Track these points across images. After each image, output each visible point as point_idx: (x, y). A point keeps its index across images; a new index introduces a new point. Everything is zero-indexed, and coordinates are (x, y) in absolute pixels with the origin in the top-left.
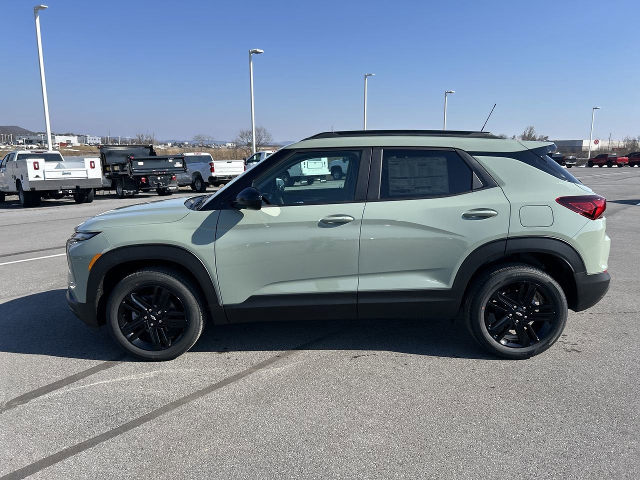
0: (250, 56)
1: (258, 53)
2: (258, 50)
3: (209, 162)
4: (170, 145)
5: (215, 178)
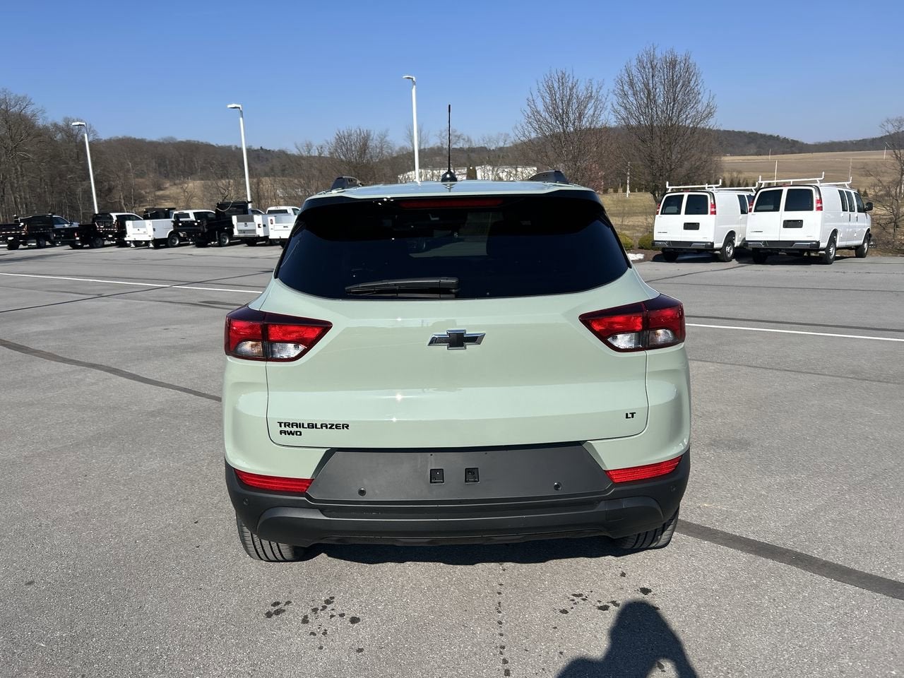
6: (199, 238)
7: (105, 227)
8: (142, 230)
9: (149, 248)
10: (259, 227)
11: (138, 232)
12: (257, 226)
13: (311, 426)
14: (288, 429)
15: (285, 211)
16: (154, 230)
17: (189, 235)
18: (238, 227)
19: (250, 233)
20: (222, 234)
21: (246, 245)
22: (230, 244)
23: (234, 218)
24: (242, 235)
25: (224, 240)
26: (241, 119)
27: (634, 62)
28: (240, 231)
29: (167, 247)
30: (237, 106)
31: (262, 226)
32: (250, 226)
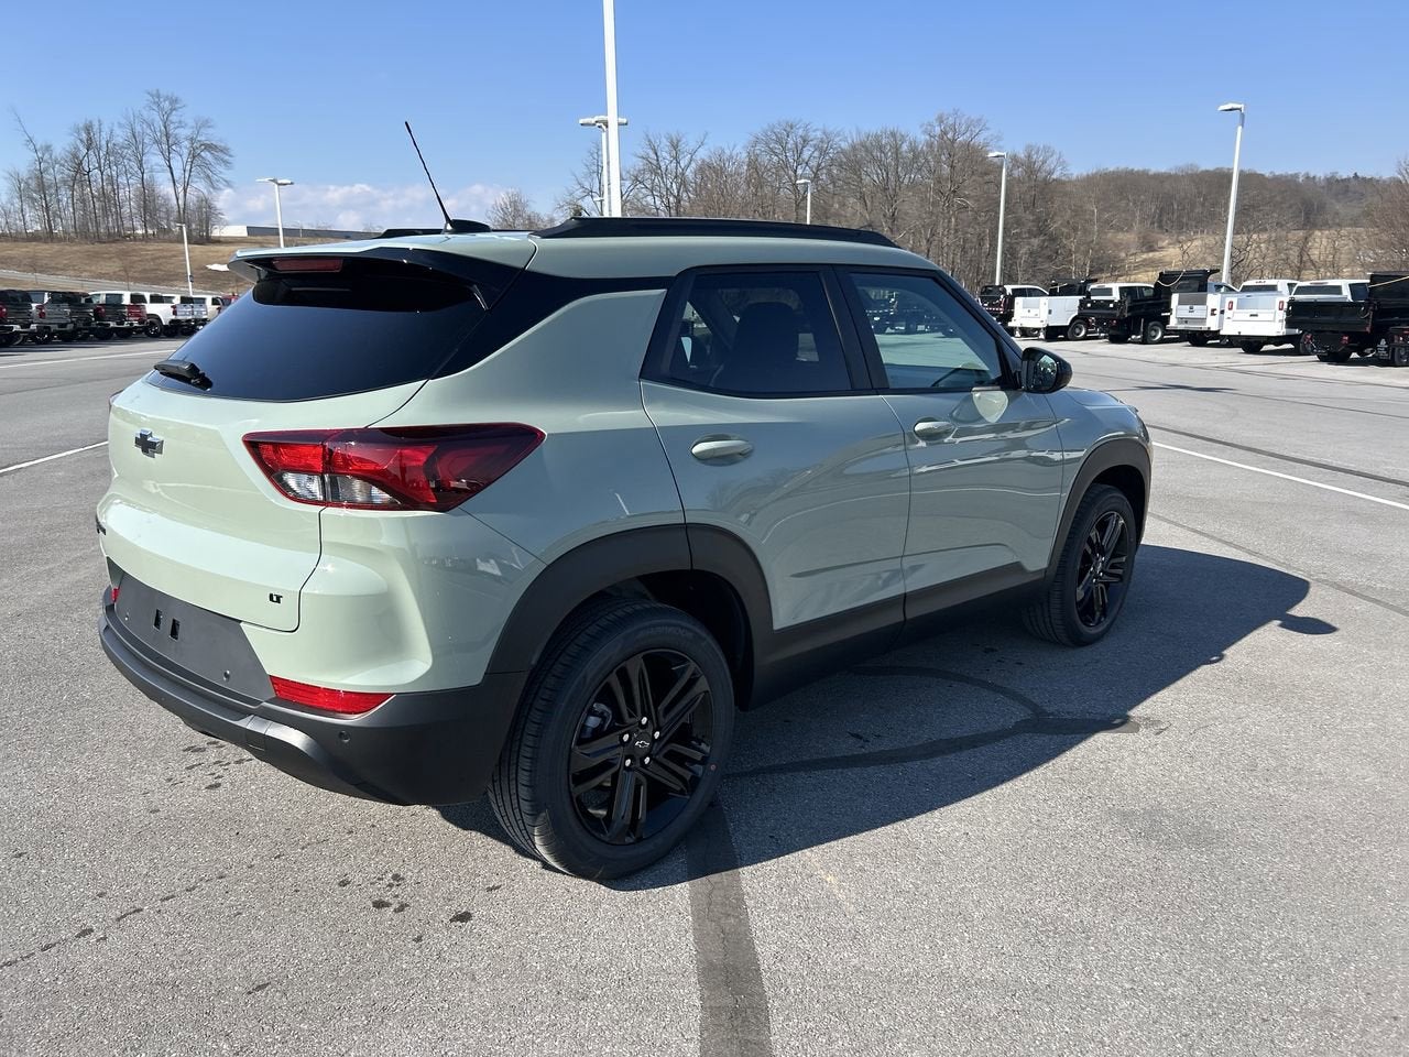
6: (1113, 328)
7: (989, 306)
8: (1033, 312)
9: (1039, 340)
10: (1213, 314)
11: (1028, 314)
12: (1209, 311)
15: (1273, 288)
16: (1050, 312)
17: (1099, 323)
18: (1179, 312)
19: (1195, 323)
20: (1151, 324)
21: (1188, 343)
22: (1162, 341)
23: (1175, 298)
24: (1181, 327)
25: (1153, 333)
26: (1240, 128)
28: (1181, 320)
29: (1066, 339)
30: (1239, 106)
31: (1217, 312)
32: (1198, 311)
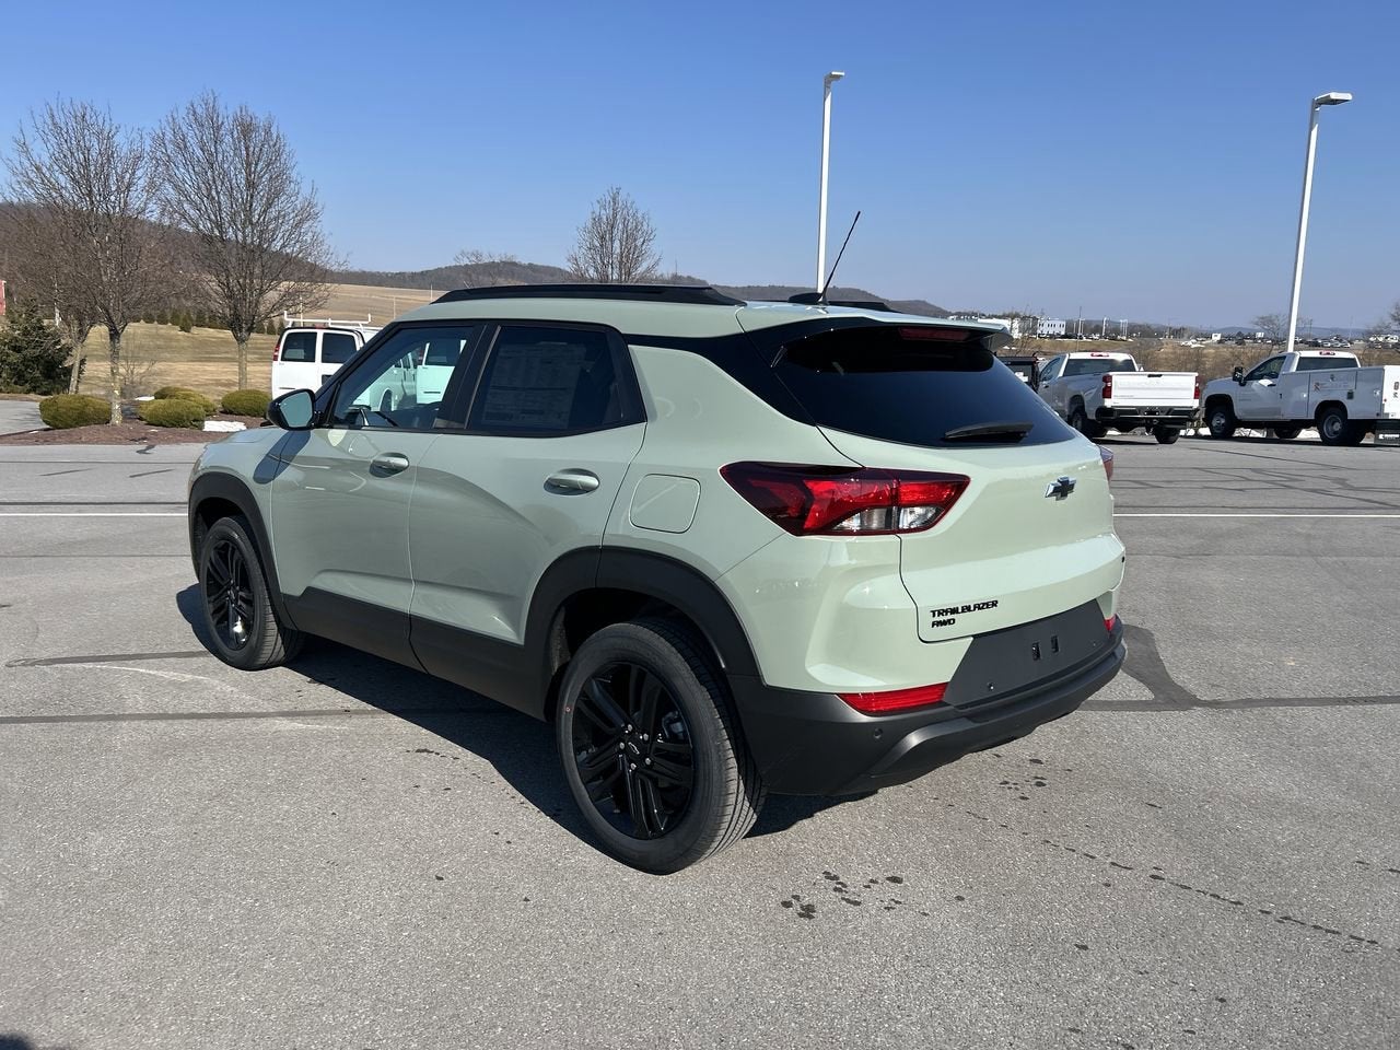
0: (1313, 113)
1: (1335, 102)
2: (1334, 96)
3: (1103, 375)
4: (1216, 337)
5: (1111, 411)
13: (967, 609)
14: (941, 618)
27: (182, 112)
